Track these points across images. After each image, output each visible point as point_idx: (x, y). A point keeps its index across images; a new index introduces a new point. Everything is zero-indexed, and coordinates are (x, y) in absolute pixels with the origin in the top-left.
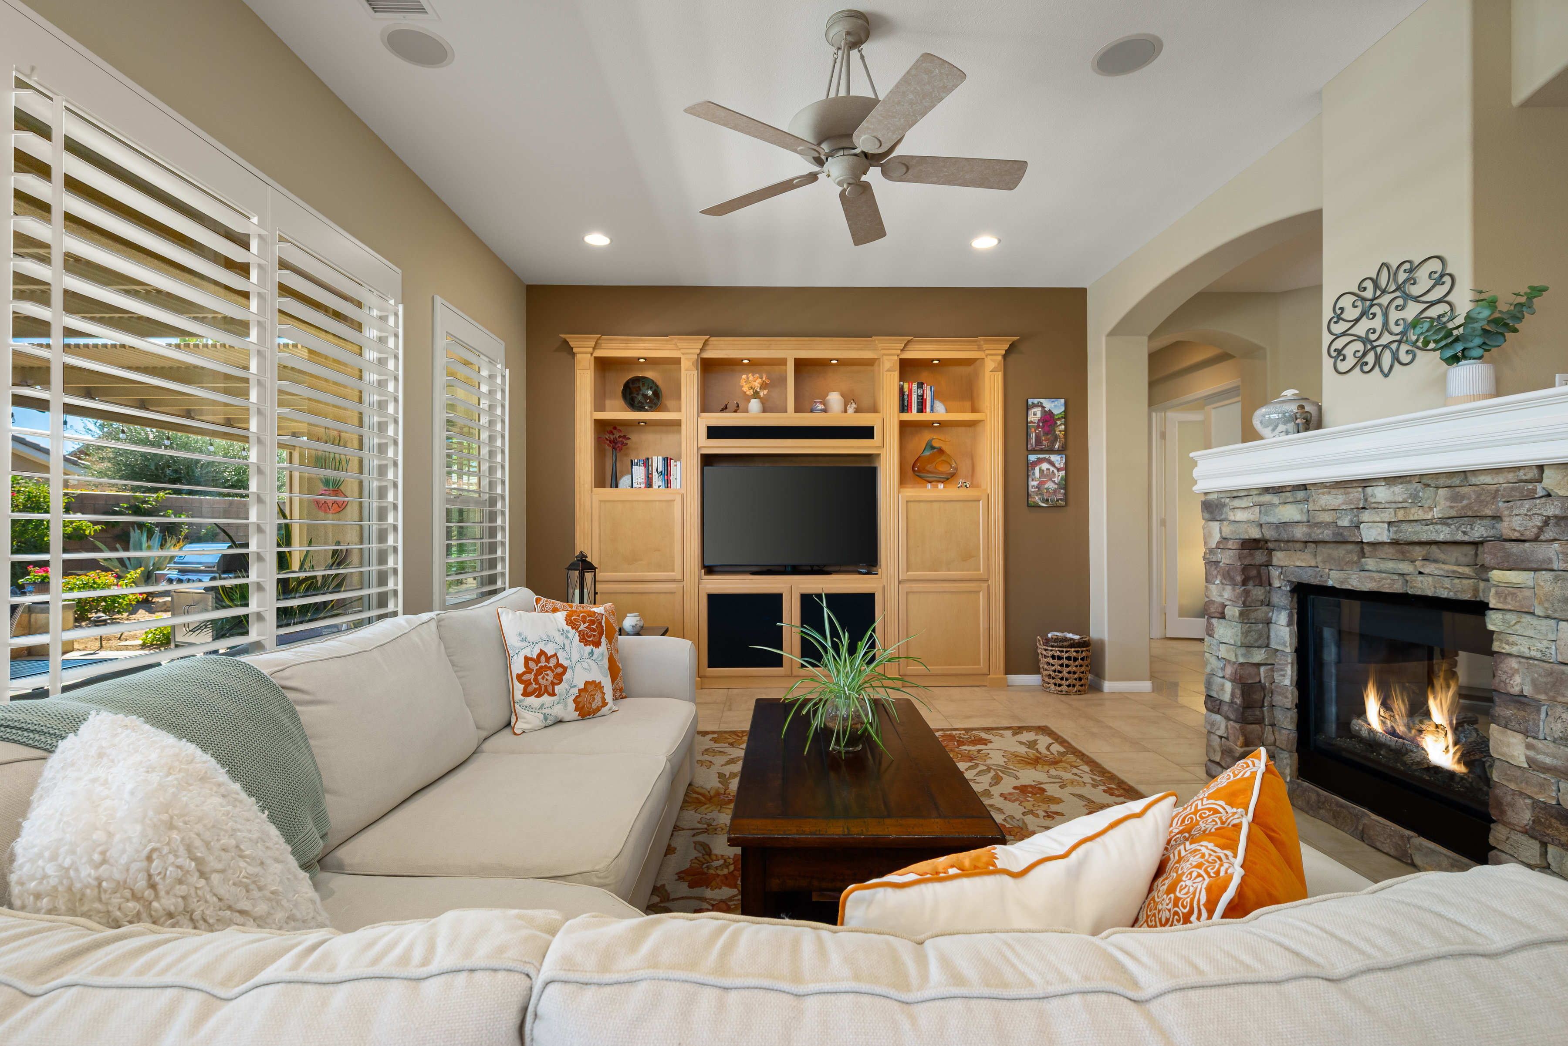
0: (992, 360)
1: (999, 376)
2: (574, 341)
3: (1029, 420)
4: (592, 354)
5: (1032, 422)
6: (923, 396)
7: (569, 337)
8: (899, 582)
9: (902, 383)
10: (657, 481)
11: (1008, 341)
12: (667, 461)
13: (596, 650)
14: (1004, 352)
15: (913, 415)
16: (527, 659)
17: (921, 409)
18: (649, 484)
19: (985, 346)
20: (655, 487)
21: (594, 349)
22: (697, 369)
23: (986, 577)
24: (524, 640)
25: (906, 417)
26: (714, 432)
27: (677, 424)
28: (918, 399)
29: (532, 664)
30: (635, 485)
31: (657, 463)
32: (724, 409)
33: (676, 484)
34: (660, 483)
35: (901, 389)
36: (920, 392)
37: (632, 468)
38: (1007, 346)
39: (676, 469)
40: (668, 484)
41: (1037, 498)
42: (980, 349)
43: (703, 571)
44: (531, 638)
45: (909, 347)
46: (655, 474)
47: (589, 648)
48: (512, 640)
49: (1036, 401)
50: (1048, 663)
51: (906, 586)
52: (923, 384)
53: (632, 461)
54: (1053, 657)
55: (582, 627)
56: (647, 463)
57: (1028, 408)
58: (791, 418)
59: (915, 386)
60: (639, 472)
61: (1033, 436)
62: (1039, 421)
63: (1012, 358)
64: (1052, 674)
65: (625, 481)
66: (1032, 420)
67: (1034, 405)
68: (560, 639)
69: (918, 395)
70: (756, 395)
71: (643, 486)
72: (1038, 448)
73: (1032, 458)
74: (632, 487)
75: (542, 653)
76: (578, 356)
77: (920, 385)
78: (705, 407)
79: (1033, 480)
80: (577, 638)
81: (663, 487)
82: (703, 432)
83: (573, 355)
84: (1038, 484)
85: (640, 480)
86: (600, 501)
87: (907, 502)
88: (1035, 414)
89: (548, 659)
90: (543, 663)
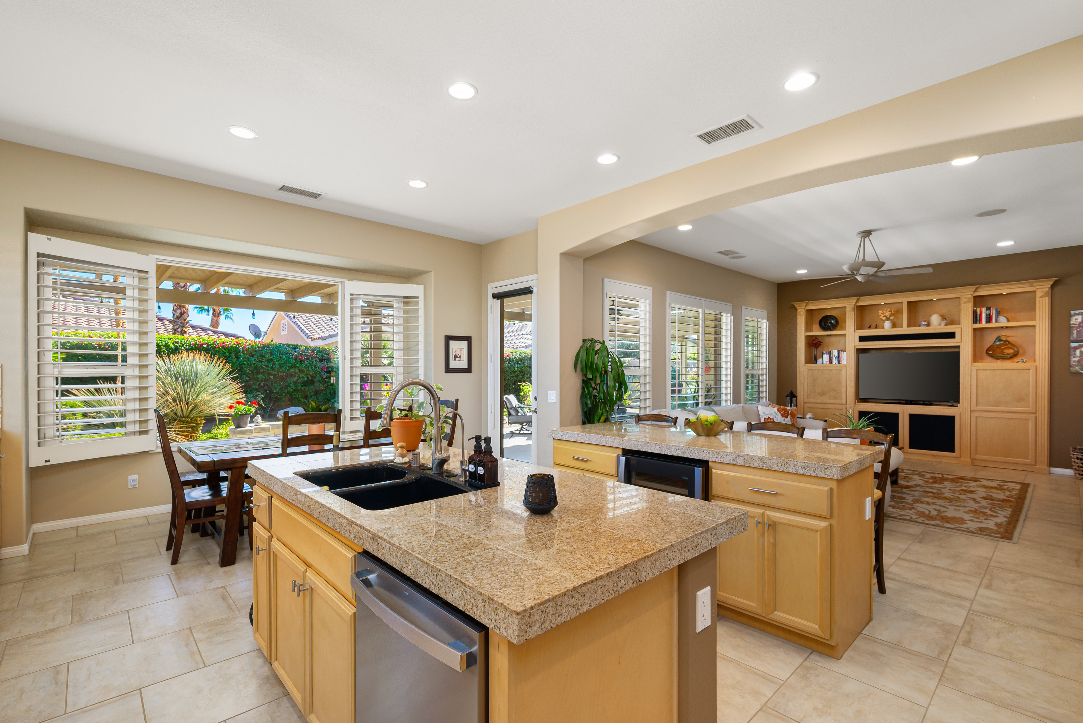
0: (1041, 292)
1: (1047, 300)
2: (796, 304)
3: (1071, 323)
5: (1073, 324)
6: (990, 314)
7: (794, 303)
8: (971, 411)
9: (975, 308)
10: (835, 361)
11: (1051, 280)
12: (839, 352)
13: (786, 419)
14: (1049, 286)
15: (984, 324)
16: (765, 419)
17: (989, 320)
18: (831, 362)
19: (1034, 284)
20: (834, 363)
21: (806, 306)
22: (854, 311)
23: (1034, 411)
24: (764, 413)
25: (978, 326)
26: (862, 339)
27: (845, 335)
28: (986, 316)
29: (766, 420)
30: (824, 363)
31: (835, 353)
32: (870, 327)
33: (844, 362)
34: (836, 362)
35: (975, 313)
36: (988, 312)
38: (1051, 283)
39: (844, 355)
40: (840, 362)
41: (1077, 368)
42: (1032, 286)
44: (766, 413)
45: (979, 290)
46: (834, 358)
47: (784, 418)
48: (761, 413)
49: (1077, 312)
50: (1075, 462)
51: (977, 414)
52: (990, 308)
54: (1078, 458)
55: (782, 412)
56: (830, 353)
57: (1070, 316)
58: (905, 330)
59: (984, 309)
60: (826, 357)
61: (1075, 332)
62: (1080, 323)
63: (1057, 289)
64: (1077, 468)
65: (820, 361)
66: (1074, 323)
67: (1075, 314)
68: (775, 415)
69: (986, 314)
70: (888, 319)
71: (828, 363)
72: (1079, 339)
73: (1073, 345)
75: (769, 417)
76: (799, 310)
77: (988, 309)
79: (1074, 358)
80: (780, 415)
82: (857, 339)
83: (797, 310)
84: (1079, 360)
85: (826, 361)
87: (977, 370)
88: (1076, 319)
89: (771, 419)
90: (769, 420)
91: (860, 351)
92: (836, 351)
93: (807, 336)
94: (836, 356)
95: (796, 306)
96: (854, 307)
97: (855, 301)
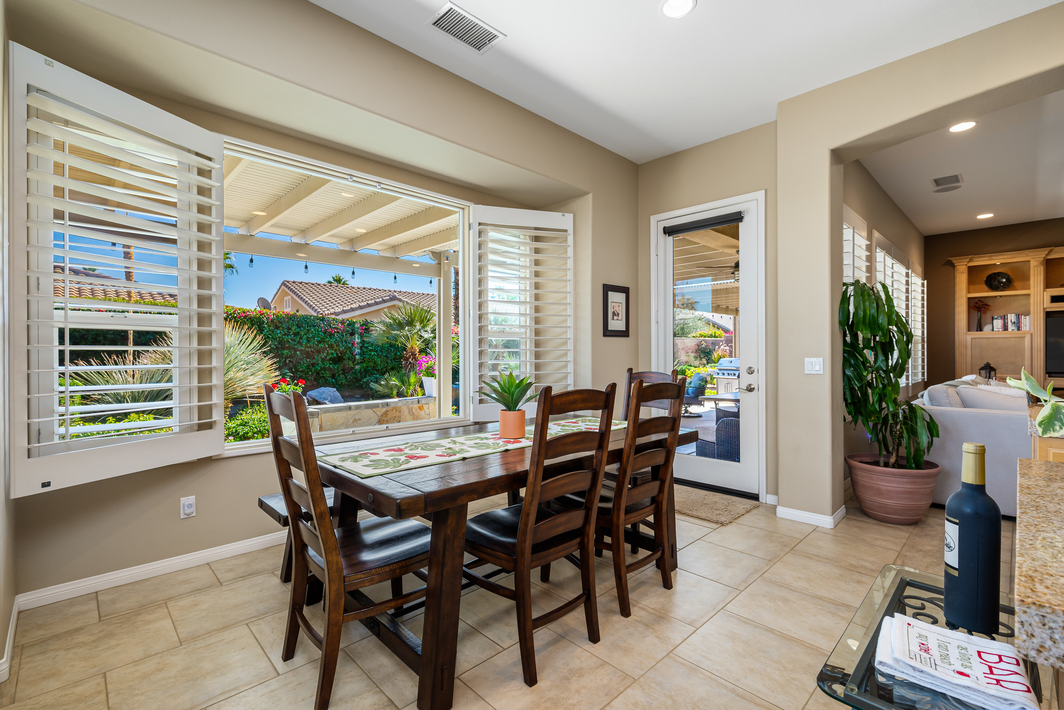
2: (955, 260)
4: (966, 265)
10: (1011, 327)
12: (1018, 316)
18: (1005, 328)
20: (1010, 330)
21: (968, 262)
22: (1043, 265)
30: (995, 330)
31: (1012, 317)
37: (993, 321)
40: (1019, 329)
43: (1047, 375)
46: (1010, 324)
53: (993, 317)
60: (998, 323)
65: (987, 328)
71: (1001, 330)
74: (993, 330)
78: (1048, 285)
81: (1016, 330)
86: (972, 338)
91: (1049, 315)
92: (1013, 315)
93: (969, 299)
94: (1013, 321)
95: (954, 262)
96: (1043, 260)
97: (1046, 253)
